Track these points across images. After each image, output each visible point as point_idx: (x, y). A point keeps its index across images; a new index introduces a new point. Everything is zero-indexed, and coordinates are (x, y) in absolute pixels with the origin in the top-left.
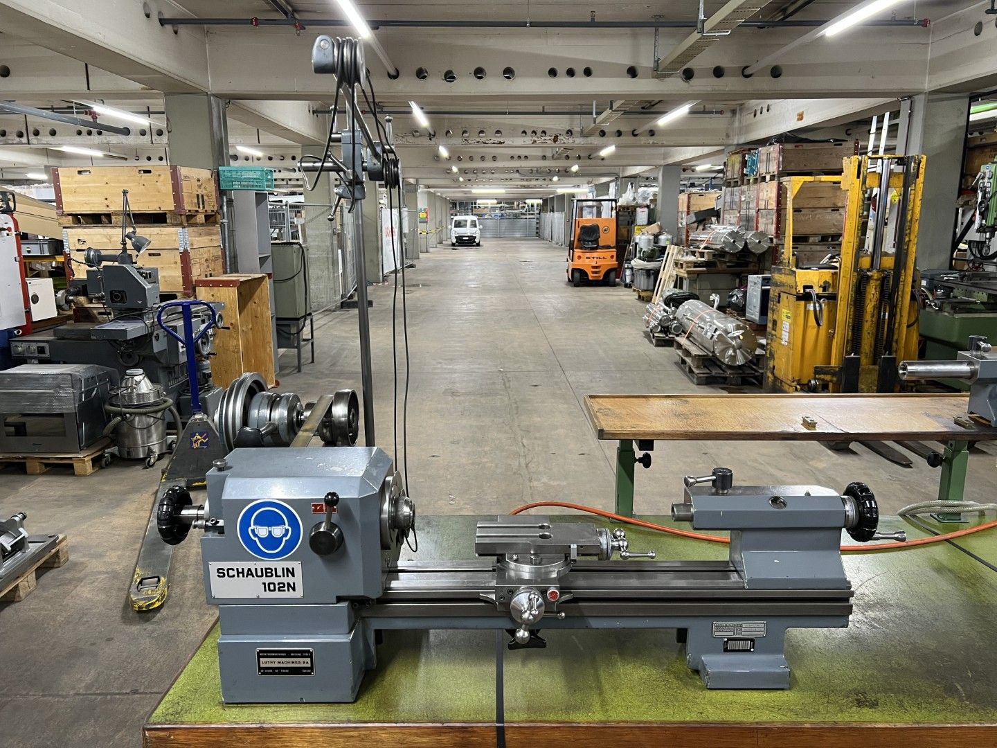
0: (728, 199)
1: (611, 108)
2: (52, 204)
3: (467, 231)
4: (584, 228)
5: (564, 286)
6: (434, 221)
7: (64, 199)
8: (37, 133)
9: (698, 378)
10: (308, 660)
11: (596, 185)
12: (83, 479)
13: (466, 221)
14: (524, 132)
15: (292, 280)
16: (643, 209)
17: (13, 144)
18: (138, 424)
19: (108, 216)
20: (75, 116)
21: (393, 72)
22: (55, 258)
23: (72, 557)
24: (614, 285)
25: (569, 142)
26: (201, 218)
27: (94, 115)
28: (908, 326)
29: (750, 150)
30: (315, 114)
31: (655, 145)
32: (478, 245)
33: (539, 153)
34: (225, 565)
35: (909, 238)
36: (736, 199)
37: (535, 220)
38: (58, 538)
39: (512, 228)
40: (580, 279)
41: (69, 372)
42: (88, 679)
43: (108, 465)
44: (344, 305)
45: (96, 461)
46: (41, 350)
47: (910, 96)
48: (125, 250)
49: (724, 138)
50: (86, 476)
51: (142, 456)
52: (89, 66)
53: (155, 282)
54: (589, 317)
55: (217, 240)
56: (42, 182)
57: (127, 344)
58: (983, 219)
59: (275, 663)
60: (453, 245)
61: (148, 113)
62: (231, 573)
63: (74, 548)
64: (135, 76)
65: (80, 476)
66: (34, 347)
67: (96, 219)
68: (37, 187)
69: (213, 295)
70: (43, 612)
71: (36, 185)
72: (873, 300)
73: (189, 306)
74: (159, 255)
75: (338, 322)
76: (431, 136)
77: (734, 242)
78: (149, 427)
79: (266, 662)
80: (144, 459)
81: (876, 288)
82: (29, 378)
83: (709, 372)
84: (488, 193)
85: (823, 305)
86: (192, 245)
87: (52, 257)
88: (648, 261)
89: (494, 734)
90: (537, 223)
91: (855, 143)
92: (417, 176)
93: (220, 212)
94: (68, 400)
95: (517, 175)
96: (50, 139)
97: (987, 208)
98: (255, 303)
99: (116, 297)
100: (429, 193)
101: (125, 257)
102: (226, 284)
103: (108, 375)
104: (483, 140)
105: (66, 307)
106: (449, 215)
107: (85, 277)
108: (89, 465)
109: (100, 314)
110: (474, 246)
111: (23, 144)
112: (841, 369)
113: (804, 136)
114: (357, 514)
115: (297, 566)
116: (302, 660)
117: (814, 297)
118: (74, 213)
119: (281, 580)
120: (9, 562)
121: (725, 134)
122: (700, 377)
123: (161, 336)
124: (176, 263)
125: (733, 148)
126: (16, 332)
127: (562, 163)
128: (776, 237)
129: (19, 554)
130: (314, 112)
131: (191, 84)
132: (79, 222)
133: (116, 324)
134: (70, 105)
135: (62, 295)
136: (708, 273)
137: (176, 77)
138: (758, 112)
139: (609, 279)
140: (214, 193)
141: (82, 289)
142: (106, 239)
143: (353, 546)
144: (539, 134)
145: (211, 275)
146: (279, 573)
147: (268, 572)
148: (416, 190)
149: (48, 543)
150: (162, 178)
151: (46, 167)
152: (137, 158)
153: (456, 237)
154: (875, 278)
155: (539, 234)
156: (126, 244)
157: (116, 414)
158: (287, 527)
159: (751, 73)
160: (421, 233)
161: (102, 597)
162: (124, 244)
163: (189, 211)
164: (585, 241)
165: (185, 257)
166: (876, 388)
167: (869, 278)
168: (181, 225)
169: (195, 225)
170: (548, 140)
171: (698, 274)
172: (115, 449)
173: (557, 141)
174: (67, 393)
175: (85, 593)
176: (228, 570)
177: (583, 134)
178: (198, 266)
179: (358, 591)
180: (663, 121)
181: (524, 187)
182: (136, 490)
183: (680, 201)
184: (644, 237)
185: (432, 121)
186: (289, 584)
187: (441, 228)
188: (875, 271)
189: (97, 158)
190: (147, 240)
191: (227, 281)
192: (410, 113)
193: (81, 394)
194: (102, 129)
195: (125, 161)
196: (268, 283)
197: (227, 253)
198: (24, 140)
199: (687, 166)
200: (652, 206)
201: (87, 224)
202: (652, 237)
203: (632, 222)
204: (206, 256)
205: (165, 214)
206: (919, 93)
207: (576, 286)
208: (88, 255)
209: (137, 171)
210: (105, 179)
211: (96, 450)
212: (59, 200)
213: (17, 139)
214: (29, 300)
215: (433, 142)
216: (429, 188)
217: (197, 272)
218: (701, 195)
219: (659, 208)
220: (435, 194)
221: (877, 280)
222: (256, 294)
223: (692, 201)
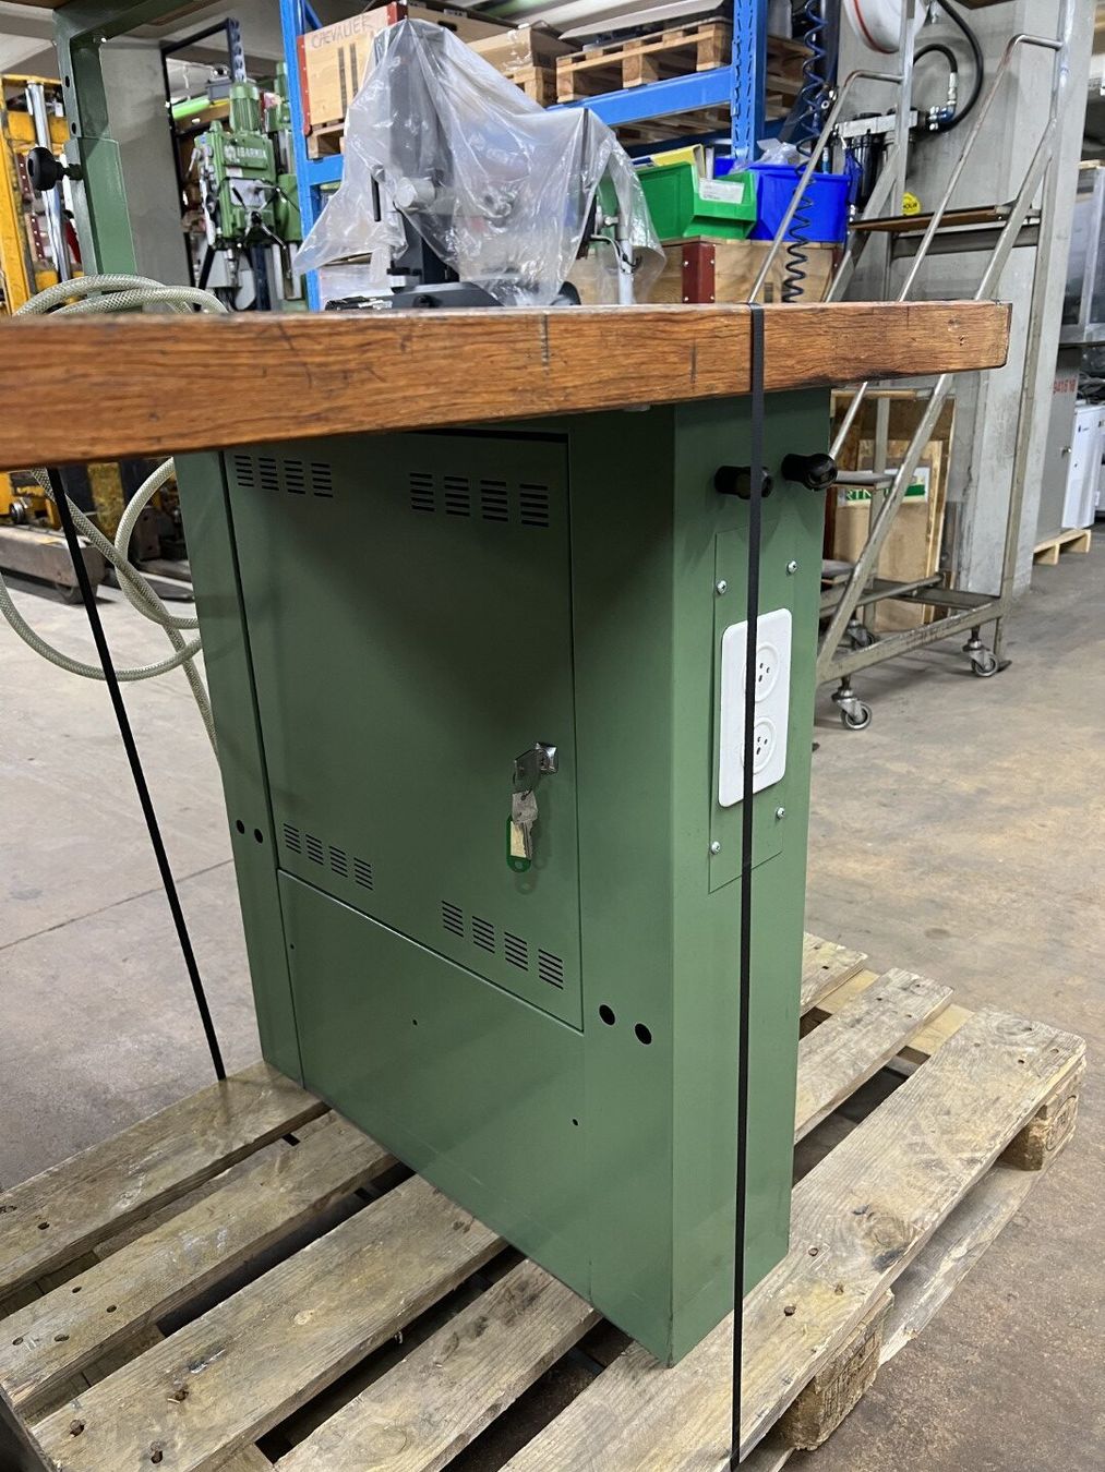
58: (217, 226)
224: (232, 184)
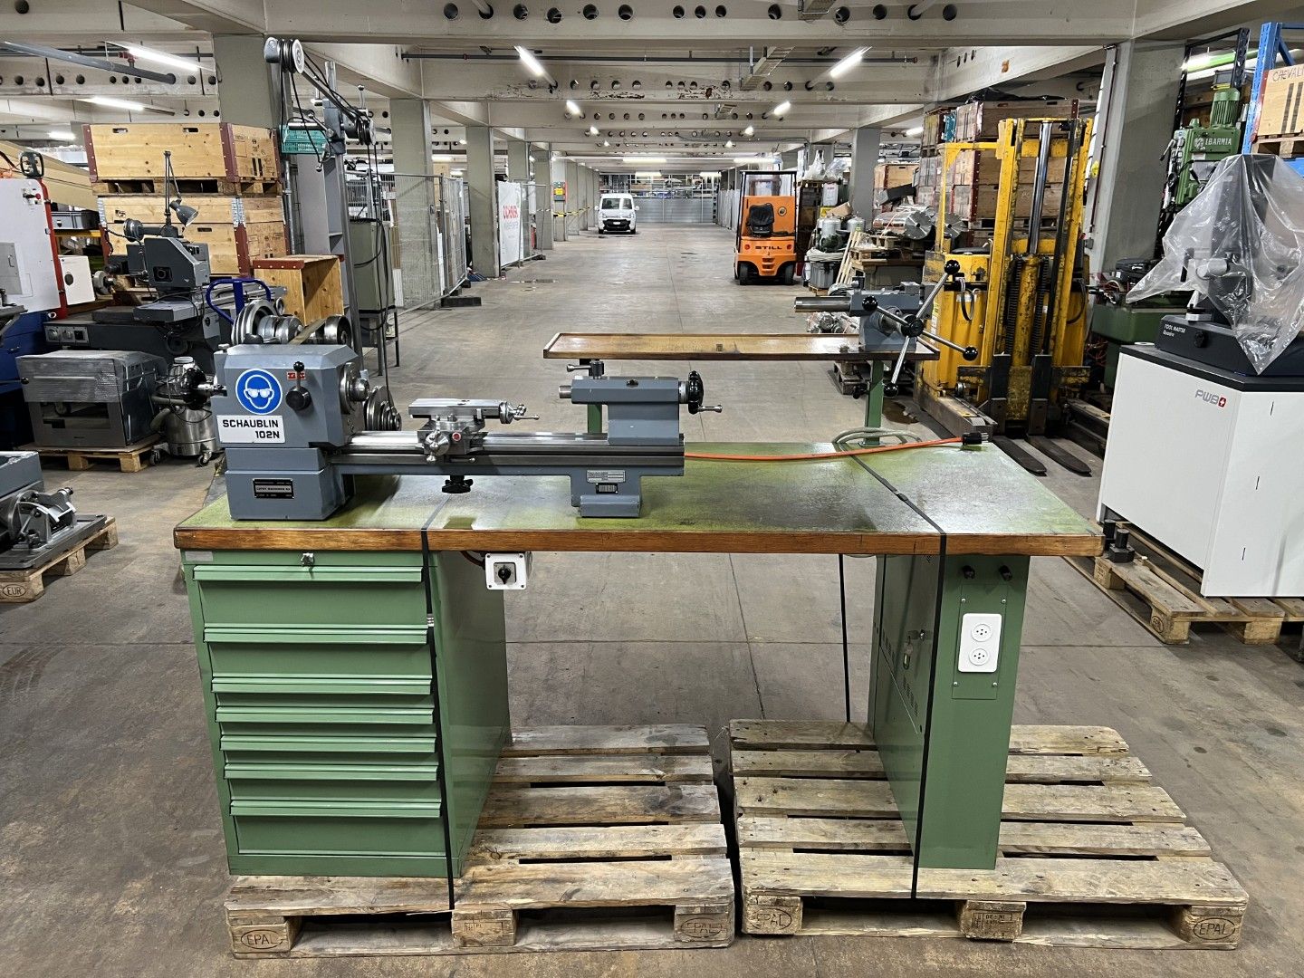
0: (923, 172)
1: (765, 56)
2: (85, 168)
3: (620, 213)
4: (753, 209)
5: (729, 284)
6: (575, 200)
7: (98, 163)
8: (61, 81)
9: (845, 386)
10: (290, 487)
11: (782, 153)
12: (131, 476)
13: (618, 200)
14: (669, 83)
15: (369, 266)
16: (831, 186)
17: (32, 94)
18: (190, 417)
19: (150, 183)
20: (107, 59)
21: (485, 10)
22: (90, 233)
23: (121, 542)
24: (792, 283)
25: (727, 96)
26: (258, 187)
27: (131, 59)
28: (1068, 323)
29: (950, 109)
30: (405, 59)
31: (833, 102)
32: (633, 232)
33: (699, 110)
34: (229, 418)
35: (1071, 217)
36: (932, 173)
37: (712, 200)
38: (105, 519)
39: (681, 211)
40: (748, 275)
41: (111, 357)
42: (140, 634)
43: (158, 463)
44: (446, 302)
45: (144, 458)
46: (79, 335)
47: (1116, 44)
48: (168, 222)
49: (922, 93)
50: (133, 472)
51: (194, 454)
52: (123, 4)
53: (205, 259)
54: (746, 320)
55: (279, 213)
56: (67, 143)
57: (175, 328)
58: (1172, 196)
59: (267, 489)
60: (601, 232)
61: (198, 55)
62: (233, 424)
63: (123, 534)
64: (176, 15)
65: (127, 472)
66: (71, 331)
67: (136, 187)
68: (62, 150)
69: (273, 279)
70: (94, 584)
71: (61, 147)
72: (1028, 290)
73: (240, 284)
74: (210, 230)
75: (437, 322)
76: (551, 88)
77: (918, 225)
78: (201, 421)
79: (260, 489)
80: (197, 456)
81: (1031, 276)
82: (67, 363)
83: (858, 378)
84: (648, 162)
85: (975, 296)
86: (248, 218)
87: (86, 231)
88: (828, 252)
89: (420, 537)
90: (715, 204)
91: (1074, 101)
92: (550, 140)
93: (282, 180)
94: (110, 391)
95: (676, 140)
96: (78, 88)
97: (1177, 182)
98: (325, 290)
99: (160, 275)
100: (569, 162)
101: (169, 229)
102: (289, 265)
103: (155, 364)
104: (617, 93)
105: (105, 290)
106: (597, 191)
107: (125, 252)
108: (136, 460)
109: (144, 299)
110: (628, 233)
111: (44, 94)
112: (988, 369)
113: (1011, 92)
114: (319, 381)
115: (279, 419)
116: (285, 487)
117: (963, 287)
118: (110, 179)
119: (268, 429)
120: (57, 535)
121: (923, 88)
122: (848, 385)
123: (212, 320)
124: (230, 240)
125: (932, 106)
126: (49, 315)
127: (728, 124)
128: (972, 220)
129: (67, 529)
130: (403, 56)
131: (243, 23)
132: (116, 190)
133: (162, 305)
134: (102, 45)
135: (100, 275)
136: (889, 265)
137: (223, 15)
138: (962, 60)
139: (783, 276)
140: (274, 157)
141: (122, 266)
142: (148, 210)
143: (317, 404)
144: (688, 86)
145: (272, 256)
146: (267, 424)
147: (259, 423)
148: (549, 159)
149: (95, 522)
150: (211, 137)
151: (72, 123)
152: (187, 113)
153: (604, 222)
154: (1031, 264)
155: (716, 220)
156: (170, 215)
157: (165, 405)
158: (271, 389)
159: (919, 13)
160: (555, 216)
161: (153, 573)
162: (168, 214)
163: (244, 178)
164: (754, 225)
165: (240, 233)
166: (1028, 392)
167: (1024, 264)
168: (234, 194)
169: (253, 195)
170: (699, 93)
171: (877, 267)
172: (165, 446)
173: (710, 95)
174: (110, 380)
175: (135, 570)
176: (231, 421)
177: (744, 87)
178: (256, 244)
179: (324, 439)
180: (838, 71)
181: (692, 155)
182: (188, 485)
183: (877, 176)
184: (828, 221)
185: (548, 68)
186: (274, 433)
187: (586, 210)
188: (1031, 256)
189: (136, 113)
190: (194, 211)
191: (290, 262)
192: (517, 57)
193: (125, 383)
194: (141, 75)
195: (170, 116)
196: (339, 267)
197: (292, 230)
198: (46, 89)
199: (897, 129)
200: (845, 182)
201: (126, 192)
202: (839, 221)
203: (818, 202)
204: (265, 233)
205: (216, 181)
206: (1126, 41)
207: (742, 284)
208: (128, 227)
209: (182, 129)
210: (145, 139)
211: (143, 446)
212: (92, 163)
213: (37, 89)
214: (63, 280)
215: (554, 96)
216: (567, 155)
217: (254, 252)
218: (902, 167)
219: (852, 184)
220: (576, 164)
221: (1033, 266)
222: (326, 279)
223: (889, 174)
224: (1194, 167)
